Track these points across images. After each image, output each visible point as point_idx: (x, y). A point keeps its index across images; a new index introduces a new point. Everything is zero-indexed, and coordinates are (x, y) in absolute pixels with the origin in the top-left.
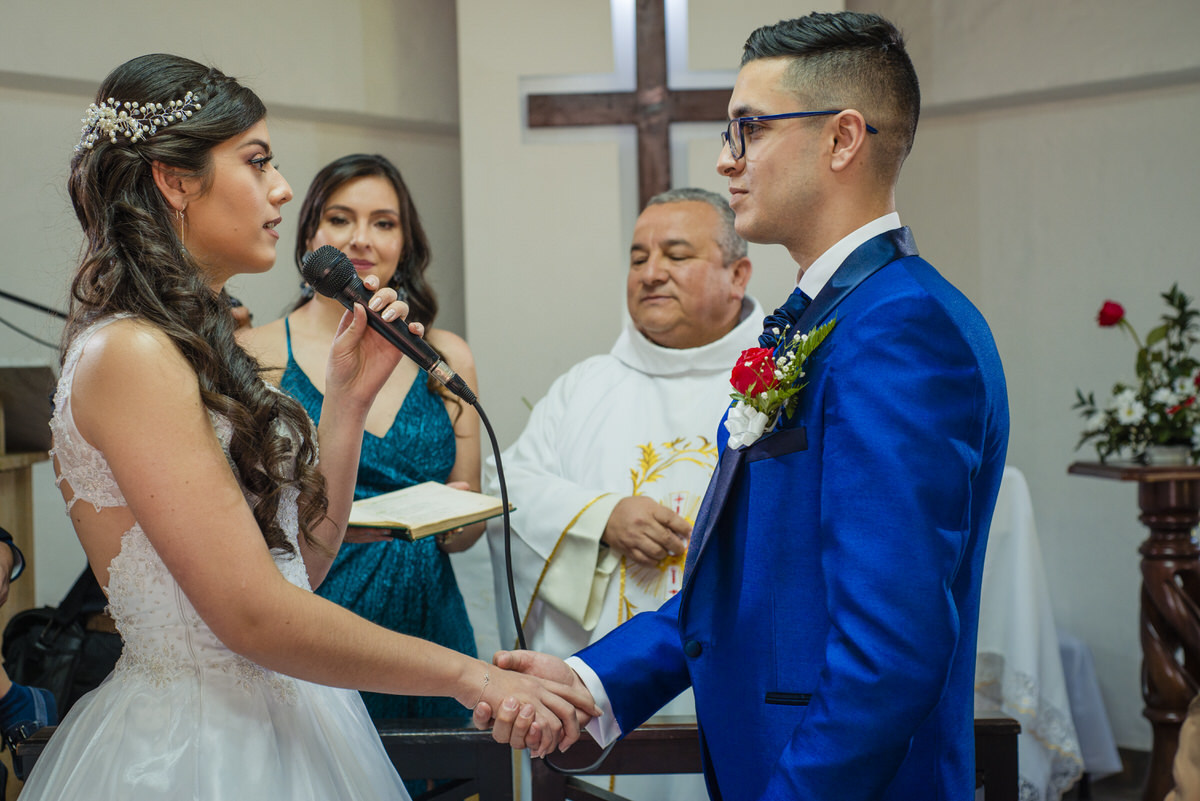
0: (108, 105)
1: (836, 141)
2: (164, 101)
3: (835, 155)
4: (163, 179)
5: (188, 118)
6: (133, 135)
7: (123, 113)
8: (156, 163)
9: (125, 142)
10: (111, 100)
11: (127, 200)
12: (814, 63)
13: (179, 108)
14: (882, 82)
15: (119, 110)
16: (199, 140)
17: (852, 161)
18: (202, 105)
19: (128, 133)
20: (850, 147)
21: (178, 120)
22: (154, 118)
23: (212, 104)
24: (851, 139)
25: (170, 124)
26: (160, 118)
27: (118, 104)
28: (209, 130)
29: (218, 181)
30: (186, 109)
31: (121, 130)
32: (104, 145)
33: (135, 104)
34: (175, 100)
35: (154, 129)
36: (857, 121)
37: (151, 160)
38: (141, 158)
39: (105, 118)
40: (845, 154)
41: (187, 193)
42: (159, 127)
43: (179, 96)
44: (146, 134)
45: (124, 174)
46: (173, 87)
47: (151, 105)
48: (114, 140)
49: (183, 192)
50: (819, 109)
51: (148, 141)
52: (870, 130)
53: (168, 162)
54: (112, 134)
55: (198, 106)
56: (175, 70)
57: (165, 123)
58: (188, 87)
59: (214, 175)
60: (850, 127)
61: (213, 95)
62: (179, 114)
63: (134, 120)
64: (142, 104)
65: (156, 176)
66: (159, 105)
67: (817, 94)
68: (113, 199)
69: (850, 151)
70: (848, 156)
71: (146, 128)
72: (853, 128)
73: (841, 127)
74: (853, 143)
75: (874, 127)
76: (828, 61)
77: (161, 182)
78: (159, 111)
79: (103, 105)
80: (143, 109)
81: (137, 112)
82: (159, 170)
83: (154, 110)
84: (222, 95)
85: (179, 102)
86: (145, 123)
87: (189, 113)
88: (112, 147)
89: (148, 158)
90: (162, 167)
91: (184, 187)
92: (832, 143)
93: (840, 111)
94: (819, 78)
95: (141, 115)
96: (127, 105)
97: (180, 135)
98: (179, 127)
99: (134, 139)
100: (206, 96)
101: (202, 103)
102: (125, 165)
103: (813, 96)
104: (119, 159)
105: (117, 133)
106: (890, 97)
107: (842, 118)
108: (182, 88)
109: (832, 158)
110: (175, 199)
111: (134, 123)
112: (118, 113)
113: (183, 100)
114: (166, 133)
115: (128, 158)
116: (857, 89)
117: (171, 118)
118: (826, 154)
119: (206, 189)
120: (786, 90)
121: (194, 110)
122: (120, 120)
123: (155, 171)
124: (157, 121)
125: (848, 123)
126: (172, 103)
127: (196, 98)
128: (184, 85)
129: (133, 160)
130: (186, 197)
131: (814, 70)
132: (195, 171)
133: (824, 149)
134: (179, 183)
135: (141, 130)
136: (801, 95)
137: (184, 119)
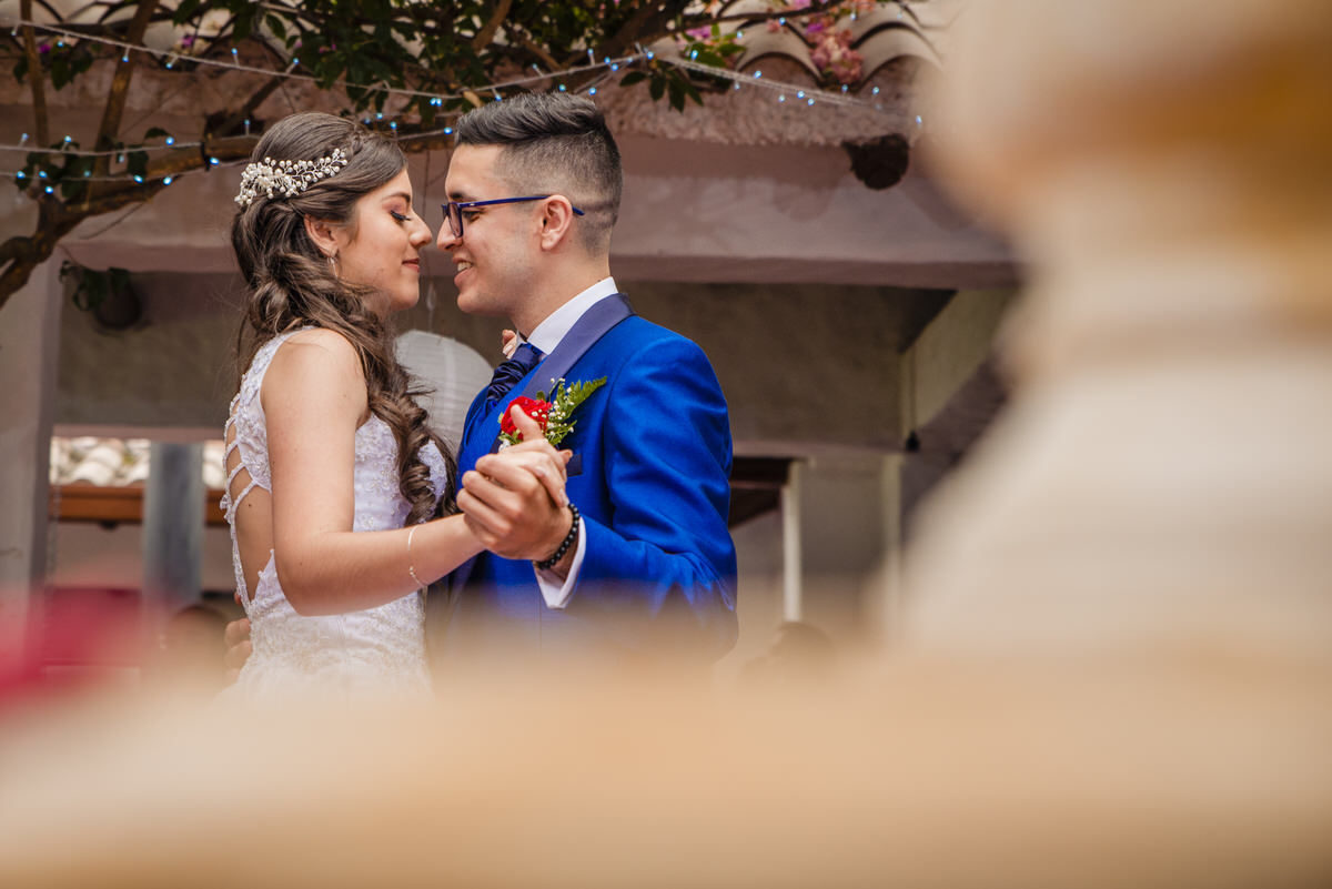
0: (265, 164)
1: (545, 222)
2: (314, 159)
3: (544, 235)
4: (314, 230)
5: (337, 173)
6: (287, 191)
7: (279, 170)
8: (307, 215)
9: (280, 198)
10: (268, 159)
11: (283, 249)
12: (534, 150)
13: (328, 164)
14: (585, 168)
15: (275, 168)
16: (346, 190)
17: (561, 240)
18: (348, 161)
19: (283, 189)
20: (558, 229)
21: (327, 176)
22: (306, 174)
23: (357, 159)
24: (559, 223)
25: (319, 180)
26: (311, 174)
27: (274, 162)
28: (358, 183)
29: (364, 231)
30: (334, 165)
31: (277, 185)
32: (262, 201)
33: (289, 162)
34: (324, 157)
35: (305, 185)
36: (563, 205)
37: (303, 213)
39: (263, 176)
40: (554, 235)
41: (337, 241)
42: (310, 183)
43: (328, 153)
44: (299, 189)
45: (279, 225)
46: (322, 146)
47: (303, 163)
48: (271, 195)
49: (332, 240)
50: (527, 195)
51: (300, 195)
52: (577, 212)
53: (317, 215)
54: (269, 190)
55: (345, 162)
56: (324, 130)
57: (315, 179)
58: (337, 144)
59: (358, 220)
60: (557, 211)
61: (357, 151)
62: (327, 171)
63: (287, 177)
64: (295, 162)
65: (308, 228)
66: (310, 163)
67: (526, 182)
68: (269, 248)
69: (559, 232)
70: (557, 237)
71: (299, 183)
72: (560, 211)
73: (549, 210)
74: (561, 226)
75: (580, 209)
77: (313, 235)
78: (310, 168)
79: (259, 164)
80: (296, 166)
81: (290, 170)
82: (310, 222)
83: (306, 168)
84: (366, 149)
85: (328, 159)
86: (299, 179)
87: (337, 169)
88: (269, 202)
89: (300, 211)
90: (311, 219)
91: (333, 235)
92: (542, 224)
93: (547, 197)
94: (527, 167)
95: (294, 172)
96: (282, 163)
97: (330, 188)
98: (327, 182)
99: (288, 194)
100: (352, 152)
101: (348, 158)
102: (279, 217)
103: (522, 184)
104: (276, 213)
105: (273, 188)
106: (594, 180)
107: (552, 202)
108: (331, 146)
109: (542, 238)
110: (327, 246)
111: (288, 178)
112: (273, 171)
113: (332, 157)
114: (317, 188)
115: (283, 211)
116: (562, 176)
117: (320, 175)
118: (537, 234)
119: (354, 237)
120: (498, 178)
121: (341, 166)
122: (276, 177)
123: (306, 222)
124: (308, 177)
125: (557, 207)
126: (322, 160)
127: (343, 155)
128: (332, 143)
129: (286, 213)
130: (336, 244)
131: (522, 160)
132: (343, 221)
133: (535, 230)
134: (329, 232)
135: (294, 186)
136: (511, 182)
137: (332, 174)
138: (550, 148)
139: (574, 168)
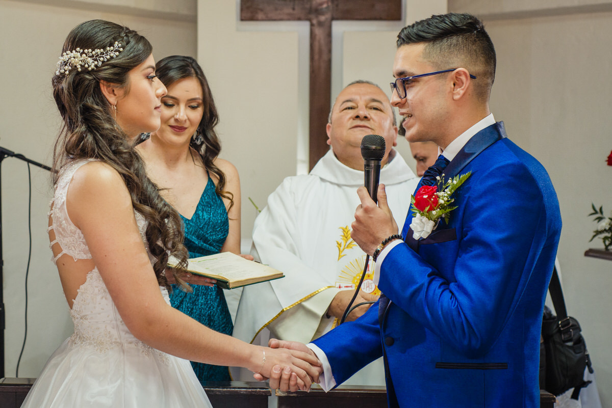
0: (76, 52)
1: (454, 85)
2: (104, 48)
3: (454, 92)
4: (106, 90)
5: (117, 56)
6: (89, 67)
7: (84, 55)
8: (102, 81)
9: (85, 71)
10: (78, 49)
11: (90, 101)
13: (112, 51)
14: (475, 51)
15: (81, 54)
17: (464, 94)
18: (123, 49)
19: (86, 66)
20: (463, 88)
21: (112, 58)
22: (100, 57)
23: (128, 48)
24: (463, 83)
25: (108, 60)
26: (103, 57)
27: (82, 51)
28: (128, 63)
29: (132, 88)
30: (115, 51)
31: (83, 64)
32: (74, 73)
33: (90, 50)
34: (110, 47)
35: (100, 63)
36: (465, 73)
37: (100, 80)
38: (95, 79)
39: (74, 58)
40: (460, 91)
41: (117, 96)
42: (103, 62)
43: (111, 45)
44: (96, 66)
45: (86, 87)
46: (108, 40)
47: (98, 51)
48: (79, 70)
49: (115, 95)
51: (98, 69)
52: (473, 77)
53: (108, 80)
54: (79, 67)
55: (121, 49)
56: (108, 30)
57: (106, 60)
58: (115, 39)
59: (130, 86)
60: (461, 77)
61: (128, 43)
62: (112, 55)
63: (89, 59)
64: (93, 50)
65: (102, 88)
66: (102, 50)
67: (442, 62)
68: (81, 101)
69: (463, 89)
70: (462, 92)
71: (96, 62)
72: (463, 78)
73: (456, 77)
74: (464, 85)
75: (474, 75)
76: (445, 43)
77: (105, 91)
78: (102, 53)
79: (74, 51)
80: (94, 52)
81: (91, 54)
82: (103, 85)
83: (99, 53)
84: (133, 42)
85: (112, 48)
86: (96, 60)
87: (117, 53)
88: (78, 73)
89: (98, 78)
90: (105, 83)
91: (115, 92)
92: (453, 86)
93: (455, 69)
95: (93, 56)
96: (86, 51)
97: (114, 66)
98: (112, 62)
99: (90, 69)
100: (124, 43)
101: (123, 47)
102: (87, 82)
103: (439, 63)
104: (83, 80)
105: (81, 65)
106: (481, 58)
107: (457, 73)
108: (113, 40)
109: (453, 94)
110: (112, 99)
111: (90, 60)
112: (81, 55)
113: (114, 47)
114: (107, 65)
115: (87, 79)
116: (463, 57)
117: (108, 57)
118: (450, 92)
119: (127, 93)
120: (425, 60)
121: (120, 52)
122: (82, 59)
123: (101, 85)
124: (102, 59)
125: (460, 75)
126: (108, 48)
127: (120, 45)
128: (113, 38)
129: (90, 80)
130: (117, 98)
131: (439, 49)
132: (121, 84)
133: (449, 89)
134: (113, 91)
135: (93, 64)
136: (433, 63)
137: (115, 56)
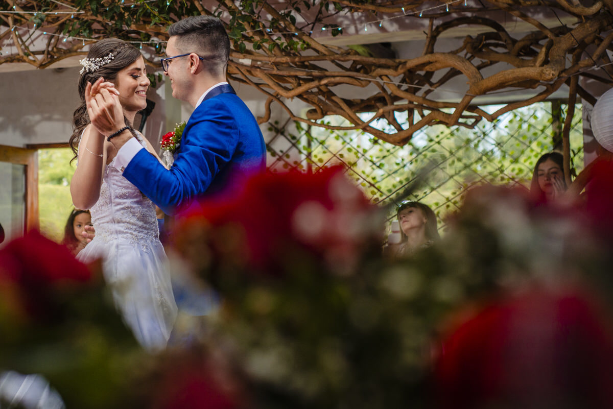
1: (192, 64)
2: (102, 57)
3: (191, 68)
5: (110, 63)
6: (93, 69)
9: (90, 72)
12: (185, 38)
13: (107, 59)
14: (204, 43)
15: (89, 61)
16: (112, 69)
19: (91, 68)
21: (106, 64)
23: (117, 57)
25: (103, 65)
26: (101, 63)
31: (89, 67)
33: (93, 59)
34: (106, 57)
36: (195, 56)
42: (100, 66)
43: (107, 55)
44: (97, 68)
46: (105, 52)
48: (88, 71)
50: (183, 54)
51: (97, 71)
54: (87, 69)
55: (113, 58)
58: (111, 51)
59: (119, 80)
61: (119, 53)
62: (107, 61)
66: (101, 59)
69: (195, 67)
70: (194, 69)
72: (195, 59)
73: (191, 59)
74: (196, 64)
75: (202, 59)
78: (101, 61)
80: (96, 60)
81: (94, 61)
84: (122, 53)
86: (97, 65)
87: (110, 60)
88: (86, 73)
89: (96, 77)
92: (190, 64)
93: (190, 54)
94: (184, 43)
96: (91, 59)
97: (106, 68)
98: (107, 66)
99: (93, 71)
100: (116, 54)
101: (114, 56)
103: (182, 49)
107: (191, 56)
109: (191, 70)
111: (93, 65)
114: (103, 68)
116: (196, 46)
117: (104, 63)
118: (189, 68)
121: (111, 59)
122: (89, 64)
127: (113, 55)
128: (109, 51)
135: (95, 67)
136: (179, 49)
137: (108, 63)
138: (191, 36)
139: (200, 43)
